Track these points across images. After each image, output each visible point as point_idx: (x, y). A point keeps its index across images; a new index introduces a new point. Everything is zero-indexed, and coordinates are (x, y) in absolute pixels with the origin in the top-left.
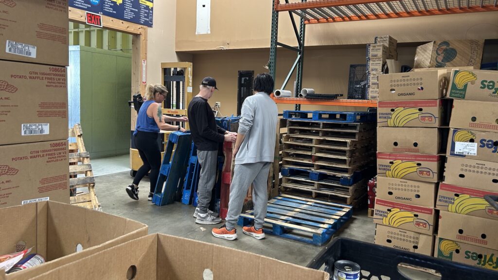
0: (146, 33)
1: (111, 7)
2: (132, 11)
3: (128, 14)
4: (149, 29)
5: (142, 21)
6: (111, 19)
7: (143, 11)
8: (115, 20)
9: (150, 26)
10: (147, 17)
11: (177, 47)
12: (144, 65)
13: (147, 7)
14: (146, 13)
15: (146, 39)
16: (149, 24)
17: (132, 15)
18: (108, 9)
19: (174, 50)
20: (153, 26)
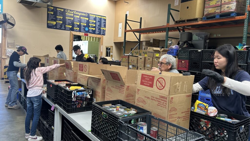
0: (103, 37)
1: (91, 31)
2: (98, 31)
3: (97, 32)
4: (104, 36)
5: (101, 34)
6: (91, 34)
7: (102, 31)
8: (93, 34)
9: (105, 35)
10: (103, 33)
11: (114, 41)
12: (102, 47)
13: (103, 30)
14: (103, 31)
15: (103, 39)
16: (104, 35)
17: (98, 32)
18: (90, 31)
19: (113, 42)
20: (106, 35)
